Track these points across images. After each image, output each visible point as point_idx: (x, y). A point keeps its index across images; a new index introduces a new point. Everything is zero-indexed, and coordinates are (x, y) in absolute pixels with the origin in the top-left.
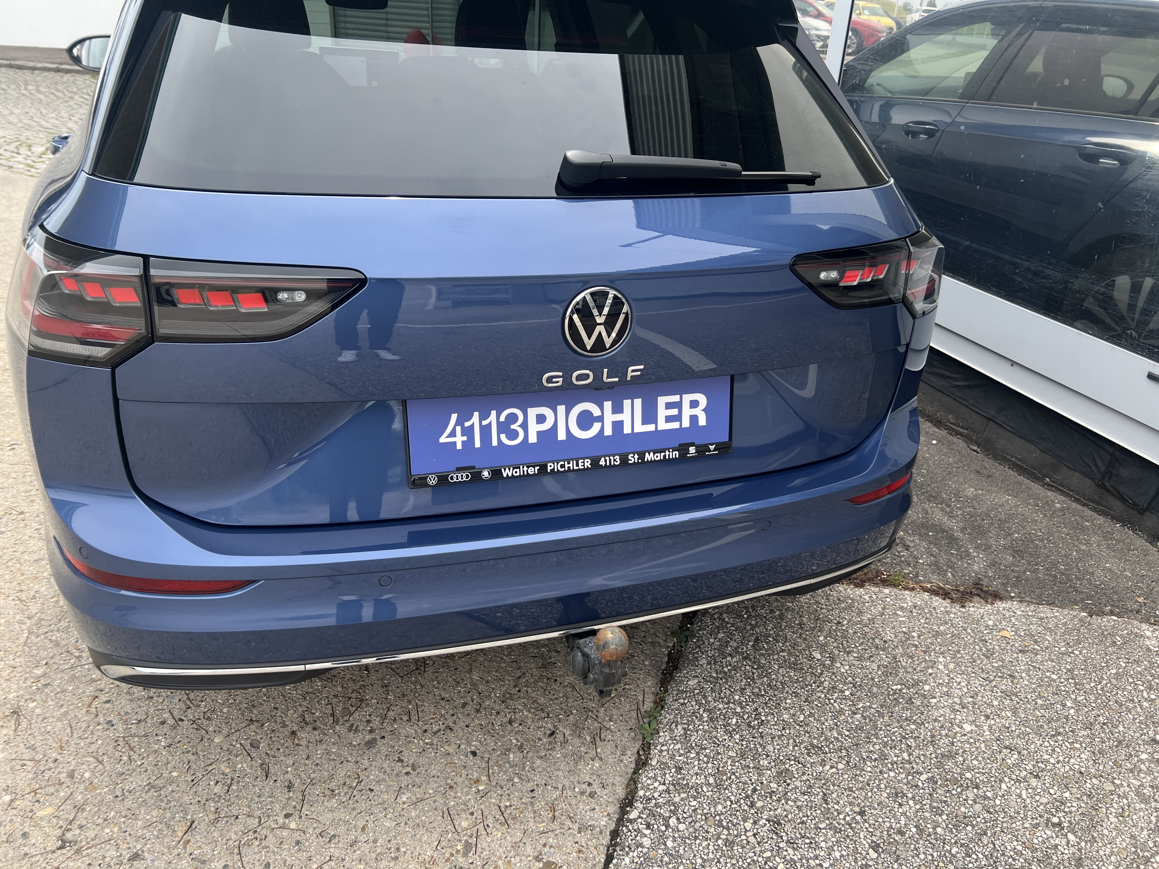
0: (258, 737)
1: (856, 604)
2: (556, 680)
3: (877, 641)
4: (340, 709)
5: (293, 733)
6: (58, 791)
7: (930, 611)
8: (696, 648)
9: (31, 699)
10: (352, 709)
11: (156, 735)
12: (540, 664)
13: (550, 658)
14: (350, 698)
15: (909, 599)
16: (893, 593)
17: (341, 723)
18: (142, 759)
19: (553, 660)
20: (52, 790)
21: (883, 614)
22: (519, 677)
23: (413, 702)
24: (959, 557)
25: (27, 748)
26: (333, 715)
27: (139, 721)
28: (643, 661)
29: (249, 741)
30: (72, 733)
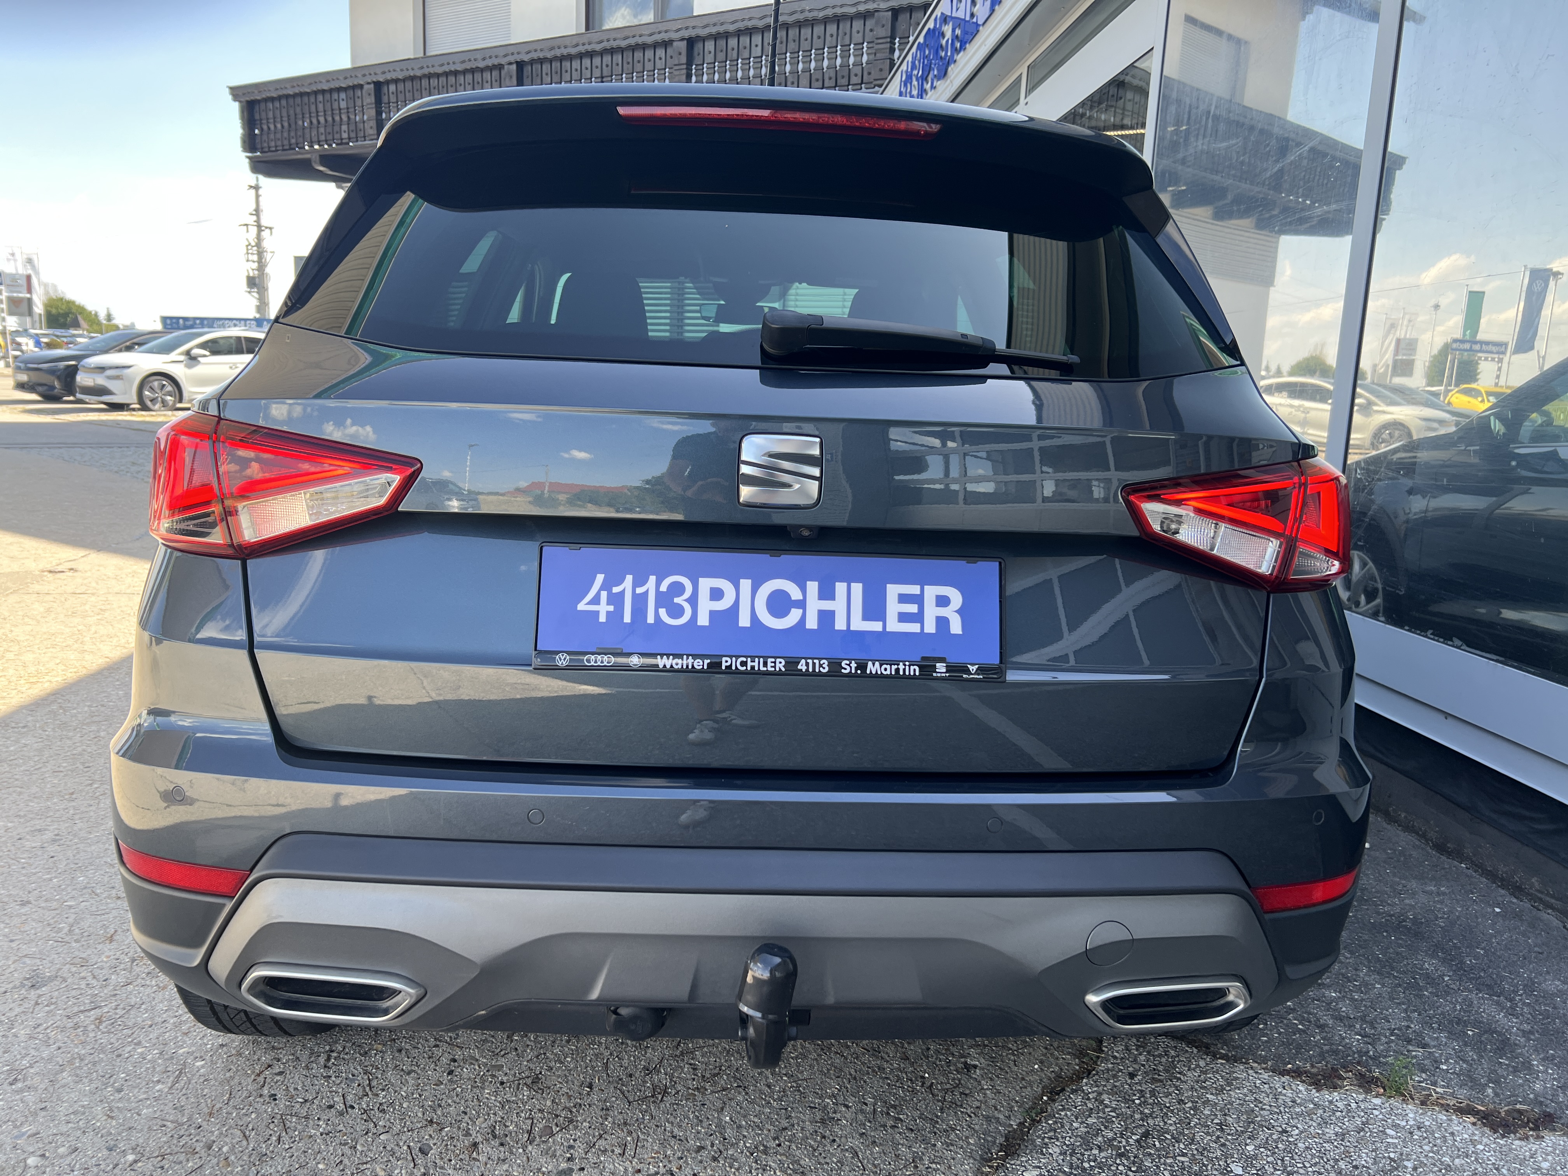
0: (431, 1143)
1: (1320, 1111)
2: (834, 1141)
3: (1342, 1164)
4: (541, 1126)
5: (475, 1145)
6: (188, 1160)
7: (1444, 1137)
8: (1049, 1131)
9: (201, 1057)
10: (555, 1129)
11: (319, 1119)
12: (818, 1118)
13: (835, 1112)
14: (557, 1116)
15: (1411, 1115)
16: (1387, 1105)
17: (536, 1143)
18: (293, 1142)
19: (838, 1116)
20: (182, 1157)
21: (1363, 1129)
22: (786, 1129)
23: (634, 1135)
24: (1510, 1069)
25: (175, 1109)
26: (530, 1132)
27: (306, 1101)
28: (967, 1138)
29: (419, 1145)
30: (229, 1100)
